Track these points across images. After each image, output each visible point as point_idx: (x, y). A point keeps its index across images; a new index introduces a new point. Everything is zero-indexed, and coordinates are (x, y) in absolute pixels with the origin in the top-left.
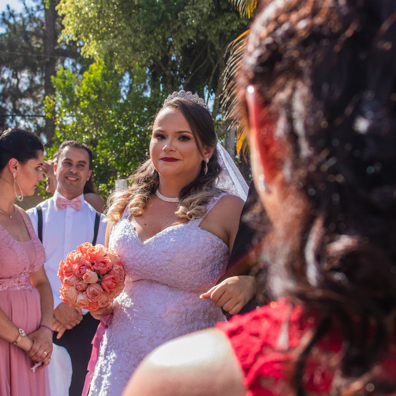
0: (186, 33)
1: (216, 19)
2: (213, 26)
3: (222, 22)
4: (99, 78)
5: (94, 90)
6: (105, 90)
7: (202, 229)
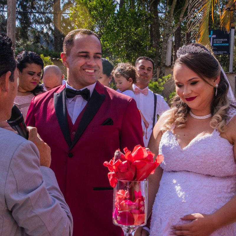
5: (100, 5)
6: (107, 5)
7: (221, 137)
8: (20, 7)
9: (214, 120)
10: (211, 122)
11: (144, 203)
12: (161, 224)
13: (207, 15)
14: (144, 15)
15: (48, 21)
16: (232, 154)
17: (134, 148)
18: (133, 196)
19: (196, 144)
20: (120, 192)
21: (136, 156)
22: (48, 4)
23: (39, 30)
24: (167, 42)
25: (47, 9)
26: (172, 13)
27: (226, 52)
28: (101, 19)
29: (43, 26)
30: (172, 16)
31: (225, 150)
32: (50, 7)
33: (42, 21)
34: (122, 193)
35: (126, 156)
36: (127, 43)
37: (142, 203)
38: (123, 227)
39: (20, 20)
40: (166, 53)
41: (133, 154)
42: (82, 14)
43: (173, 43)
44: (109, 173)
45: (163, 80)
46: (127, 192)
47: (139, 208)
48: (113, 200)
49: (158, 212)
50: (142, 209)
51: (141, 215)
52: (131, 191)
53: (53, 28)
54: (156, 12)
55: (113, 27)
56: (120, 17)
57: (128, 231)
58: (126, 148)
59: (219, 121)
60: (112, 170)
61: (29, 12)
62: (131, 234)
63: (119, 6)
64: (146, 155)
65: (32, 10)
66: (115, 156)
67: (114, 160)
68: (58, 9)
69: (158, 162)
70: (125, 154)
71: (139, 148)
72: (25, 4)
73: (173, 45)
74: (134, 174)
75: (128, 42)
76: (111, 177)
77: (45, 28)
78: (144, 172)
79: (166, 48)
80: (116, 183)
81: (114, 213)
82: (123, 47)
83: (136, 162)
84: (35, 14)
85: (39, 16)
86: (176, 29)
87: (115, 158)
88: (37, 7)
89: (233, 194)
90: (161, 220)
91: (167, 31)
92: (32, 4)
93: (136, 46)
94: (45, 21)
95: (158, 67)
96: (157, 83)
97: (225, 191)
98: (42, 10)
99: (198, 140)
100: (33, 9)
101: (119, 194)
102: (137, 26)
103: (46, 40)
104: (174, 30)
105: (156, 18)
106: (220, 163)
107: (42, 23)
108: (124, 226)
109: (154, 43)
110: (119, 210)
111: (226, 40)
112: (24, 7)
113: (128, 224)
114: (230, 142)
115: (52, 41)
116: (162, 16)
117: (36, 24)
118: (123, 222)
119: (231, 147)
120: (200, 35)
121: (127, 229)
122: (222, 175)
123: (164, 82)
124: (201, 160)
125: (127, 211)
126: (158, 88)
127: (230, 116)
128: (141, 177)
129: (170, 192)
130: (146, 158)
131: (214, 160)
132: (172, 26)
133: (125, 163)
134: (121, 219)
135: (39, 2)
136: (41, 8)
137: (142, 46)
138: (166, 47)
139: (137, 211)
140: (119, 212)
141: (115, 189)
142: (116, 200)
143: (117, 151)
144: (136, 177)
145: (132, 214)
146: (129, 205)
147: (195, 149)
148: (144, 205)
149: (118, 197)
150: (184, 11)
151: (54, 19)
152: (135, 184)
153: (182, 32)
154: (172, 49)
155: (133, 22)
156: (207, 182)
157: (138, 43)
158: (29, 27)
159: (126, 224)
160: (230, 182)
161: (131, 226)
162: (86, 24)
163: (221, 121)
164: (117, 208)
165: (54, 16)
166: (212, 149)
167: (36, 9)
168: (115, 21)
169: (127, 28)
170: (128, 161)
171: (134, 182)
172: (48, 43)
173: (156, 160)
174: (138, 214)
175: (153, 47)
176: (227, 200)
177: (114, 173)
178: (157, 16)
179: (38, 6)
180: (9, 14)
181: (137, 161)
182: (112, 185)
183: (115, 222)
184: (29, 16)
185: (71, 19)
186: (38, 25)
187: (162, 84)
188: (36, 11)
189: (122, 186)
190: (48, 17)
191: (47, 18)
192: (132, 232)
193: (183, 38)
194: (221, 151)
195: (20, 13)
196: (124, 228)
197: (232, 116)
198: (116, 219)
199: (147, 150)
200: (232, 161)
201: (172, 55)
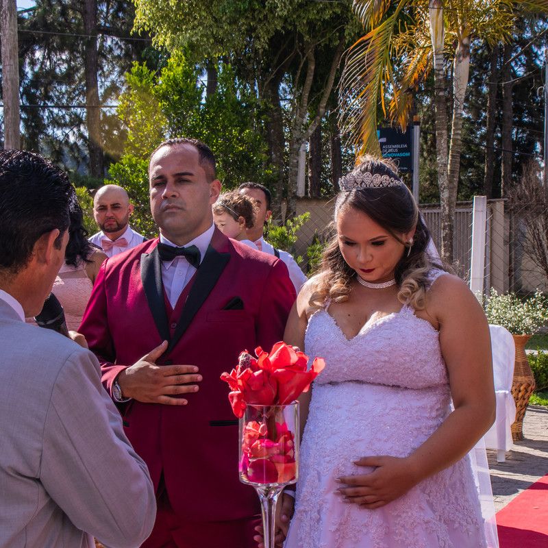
0: (274, 23)
1: (306, 8)
2: (303, 15)
3: (313, 10)
4: (180, 77)
5: (173, 90)
6: (187, 90)
7: (418, 317)
8: (24, 97)
9: (404, 289)
10: (399, 293)
11: (293, 442)
12: (319, 480)
13: (374, 103)
14: (254, 105)
15: (76, 121)
16: (437, 347)
17: (272, 347)
18: (274, 432)
19: (374, 330)
20: (250, 425)
21: (276, 361)
22: (74, 90)
23: (61, 138)
24: (298, 154)
25: (72, 99)
26: (306, 99)
27: (405, 168)
28: (176, 114)
29: (67, 131)
30: (306, 105)
31: (425, 340)
32: (79, 95)
33: (66, 122)
34: (253, 428)
35: (260, 362)
36: (225, 158)
37: (289, 443)
38: (258, 487)
39: (25, 121)
40: (296, 174)
41: (272, 358)
42: (141, 107)
43: (307, 156)
44: (231, 393)
45: (295, 223)
46: (264, 425)
47: (285, 453)
48: (239, 440)
49: (312, 460)
50: (290, 453)
51: (290, 464)
52: (270, 422)
53: (87, 134)
54: (276, 99)
55: (199, 129)
56: (212, 110)
57: (267, 493)
58: (260, 347)
59: (413, 290)
60: (236, 387)
61: (41, 107)
62: (272, 499)
63: (207, 90)
64: (294, 358)
65: (47, 102)
66: (240, 363)
67: (239, 370)
68: (95, 99)
69: (315, 371)
70: (257, 358)
71: (282, 346)
72: (32, 91)
73: (306, 158)
74: (274, 393)
75: (226, 155)
76: (235, 400)
77: (71, 134)
78: (292, 388)
79: (297, 165)
80: (244, 410)
81: (241, 462)
82: (219, 166)
83: (278, 372)
84: (51, 109)
85: (60, 112)
86: (314, 128)
87: (240, 366)
88: (55, 96)
89: (441, 420)
90: (319, 473)
91: (296, 134)
92: (46, 91)
93: (241, 162)
94: (70, 121)
95: (283, 200)
96: (284, 228)
97: (428, 415)
98: (64, 101)
99: (378, 324)
100: (49, 101)
101: (249, 429)
102: (243, 125)
103: (74, 156)
104: (311, 132)
105: (276, 110)
106: (417, 362)
107: (65, 125)
108: (259, 485)
109: (274, 156)
110: (250, 458)
111: (406, 146)
112: (31, 98)
113: (266, 480)
114: (433, 326)
115: (84, 158)
116: (285, 106)
117: (55, 127)
118: (257, 477)
119: (436, 334)
120: (363, 141)
121: (265, 491)
122: (420, 384)
123: (298, 226)
124: (383, 358)
125: (264, 458)
126: (286, 237)
127: (430, 278)
128: (288, 397)
129: (331, 423)
130: (294, 365)
131: (407, 358)
132: (304, 123)
133: (260, 375)
134: (254, 473)
135: (58, 88)
136: (63, 97)
137: (253, 161)
138: (298, 162)
139: (282, 458)
140: (250, 460)
141: (242, 421)
142: (244, 440)
143: (244, 353)
144: (279, 399)
145: (273, 462)
146: (268, 448)
147: (373, 340)
148: (293, 448)
149: (247, 434)
150: (327, 95)
151: (88, 117)
152: (277, 409)
153: (323, 134)
154: (307, 166)
155: (234, 120)
156: (394, 401)
157: (245, 157)
158: (42, 133)
159: (263, 480)
160: (435, 399)
161: (271, 485)
162: (149, 125)
163: (417, 290)
164: (246, 454)
165: (88, 113)
166: (403, 338)
167: (53, 100)
168: (203, 118)
169: (224, 131)
170: (264, 371)
171: (274, 406)
172: (78, 162)
173: (313, 367)
174: (285, 463)
175: (274, 164)
176: (432, 432)
177: (240, 392)
178: (279, 105)
179: (57, 94)
180: (7, 112)
181: (279, 370)
182: (238, 415)
183: (244, 479)
184: (42, 114)
185: (122, 116)
186: (58, 130)
187: (294, 230)
188: (52, 105)
189: (254, 416)
190: (76, 114)
191: (73, 116)
192: (275, 494)
193: (325, 144)
194: (418, 342)
195: (24, 108)
196: (260, 488)
197: (433, 278)
198: (246, 473)
199: (296, 351)
200: (438, 359)
201: (307, 177)
